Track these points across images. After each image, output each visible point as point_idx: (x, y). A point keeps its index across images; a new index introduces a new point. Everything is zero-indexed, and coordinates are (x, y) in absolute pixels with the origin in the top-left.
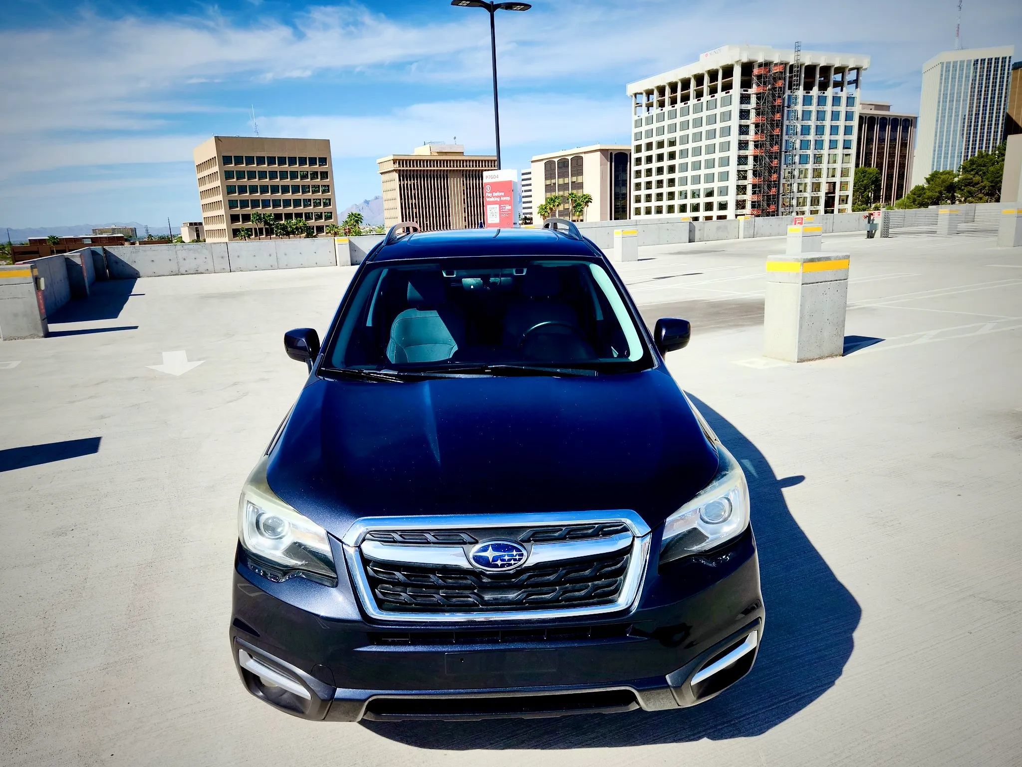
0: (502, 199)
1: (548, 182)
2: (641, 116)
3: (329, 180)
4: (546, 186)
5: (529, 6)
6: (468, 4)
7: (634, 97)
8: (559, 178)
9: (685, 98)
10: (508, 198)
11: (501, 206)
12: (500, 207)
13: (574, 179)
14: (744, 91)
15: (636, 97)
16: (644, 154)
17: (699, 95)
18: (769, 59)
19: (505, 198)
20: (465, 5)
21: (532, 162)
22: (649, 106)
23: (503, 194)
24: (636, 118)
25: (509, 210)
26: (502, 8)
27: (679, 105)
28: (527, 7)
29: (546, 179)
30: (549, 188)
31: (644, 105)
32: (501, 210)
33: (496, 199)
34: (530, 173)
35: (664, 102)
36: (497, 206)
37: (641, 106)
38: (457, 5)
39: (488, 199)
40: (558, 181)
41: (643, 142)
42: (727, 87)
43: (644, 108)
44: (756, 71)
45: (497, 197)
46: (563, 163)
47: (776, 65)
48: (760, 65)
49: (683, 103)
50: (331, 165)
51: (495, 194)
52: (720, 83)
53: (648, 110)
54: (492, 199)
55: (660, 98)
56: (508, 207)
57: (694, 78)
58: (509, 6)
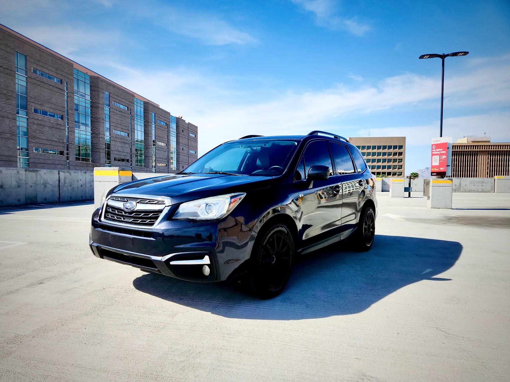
0: (441, 152)
3: (402, 156)
5: (467, 53)
6: (429, 57)
10: (445, 152)
12: (440, 157)
19: (443, 152)
23: (442, 150)
25: (445, 158)
28: (466, 53)
32: (440, 159)
33: (437, 153)
36: (438, 156)
38: (422, 59)
39: (433, 153)
45: (438, 151)
50: (405, 149)
51: (437, 150)
54: (436, 153)
56: (444, 157)
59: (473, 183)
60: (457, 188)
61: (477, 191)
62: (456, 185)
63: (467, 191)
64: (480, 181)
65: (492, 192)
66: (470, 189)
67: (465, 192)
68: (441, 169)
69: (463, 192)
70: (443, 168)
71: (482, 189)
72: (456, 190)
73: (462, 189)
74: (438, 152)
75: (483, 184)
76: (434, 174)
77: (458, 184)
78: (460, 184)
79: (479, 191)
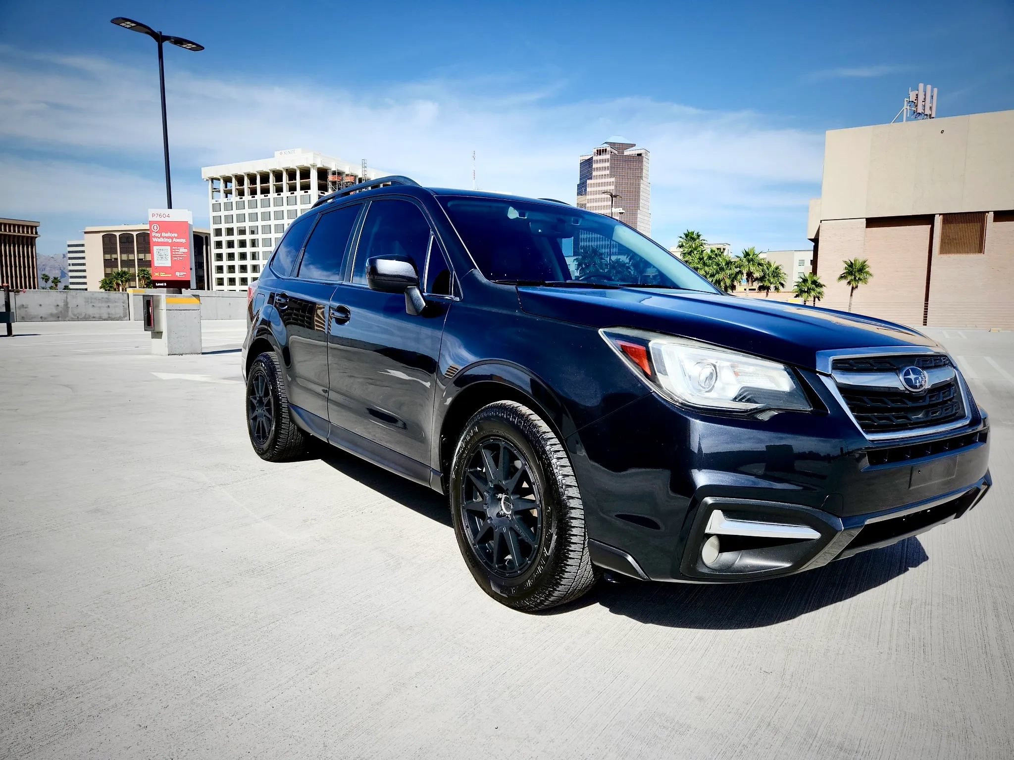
0: (174, 240)
1: (108, 257)
2: (219, 200)
4: (105, 260)
5: (201, 48)
6: (132, 27)
7: (210, 182)
8: (121, 253)
9: (265, 191)
10: (183, 241)
11: (173, 248)
12: (173, 250)
13: (141, 256)
14: (322, 193)
15: (212, 182)
16: (224, 238)
17: (279, 190)
18: (341, 169)
19: (178, 240)
20: (128, 26)
21: (86, 233)
22: (228, 193)
23: (176, 235)
24: (214, 202)
25: (184, 254)
26: (171, 42)
27: (259, 196)
28: (198, 47)
29: (105, 253)
30: (108, 263)
31: (222, 191)
32: (174, 253)
33: (166, 240)
34: (83, 245)
35: (244, 191)
36: (169, 248)
37: (219, 191)
38: (119, 25)
39: (155, 240)
40: (121, 257)
41: (223, 226)
42: (306, 187)
43: (222, 194)
44: (330, 178)
45: (167, 237)
46: (126, 238)
47: (347, 175)
48: (334, 173)
49: (263, 195)
51: (164, 234)
52: (298, 182)
53: (227, 197)
54: (161, 240)
55: (238, 187)
56: (182, 250)
57: (273, 174)
58: (179, 42)
59: (91, 302)
60: (61, 312)
61: (100, 319)
62: (58, 305)
63: (81, 319)
64: (103, 298)
65: (126, 318)
66: (86, 315)
67: (78, 319)
68: (178, 274)
69: (73, 320)
70: (182, 274)
71: (109, 314)
72: (58, 317)
73: (70, 313)
74: (168, 240)
75: (110, 305)
76: (162, 284)
77: (61, 304)
78: (66, 304)
79: (103, 318)
